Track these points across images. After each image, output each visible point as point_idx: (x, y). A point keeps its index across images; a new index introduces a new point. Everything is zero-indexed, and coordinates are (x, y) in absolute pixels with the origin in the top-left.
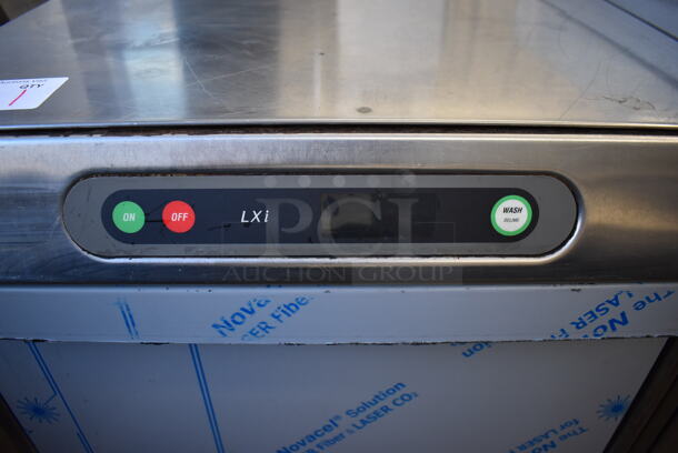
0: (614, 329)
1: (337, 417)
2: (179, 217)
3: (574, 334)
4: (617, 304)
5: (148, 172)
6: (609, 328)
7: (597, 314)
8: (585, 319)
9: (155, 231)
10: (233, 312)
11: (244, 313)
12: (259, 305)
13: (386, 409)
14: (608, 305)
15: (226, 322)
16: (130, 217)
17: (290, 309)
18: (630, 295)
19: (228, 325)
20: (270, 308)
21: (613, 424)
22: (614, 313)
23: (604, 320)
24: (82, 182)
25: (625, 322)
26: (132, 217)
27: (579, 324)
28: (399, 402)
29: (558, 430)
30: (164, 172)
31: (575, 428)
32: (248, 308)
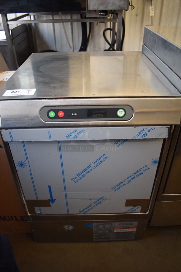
0: (145, 136)
1: (91, 164)
2: (61, 114)
3: (137, 138)
4: (144, 131)
5: (56, 106)
6: (144, 136)
7: (141, 133)
8: (138, 134)
9: (57, 117)
10: (70, 133)
11: (72, 133)
12: (75, 131)
13: (101, 162)
14: (142, 131)
15: (69, 135)
16: (52, 114)
17: (80, 132)
18: (146, 129)
19: (69, 136)
20: (77, 132)
21: (156, 167)
22: (144, 133)
23: (142, 134)
24: (44, 108)
25: (147, 135)
26: (53, 114)
27: (137, 135)
28: (104, 159)
29: (142, 168)
30: (59, 106)
31: (146, 168)
32: (73, 132)
